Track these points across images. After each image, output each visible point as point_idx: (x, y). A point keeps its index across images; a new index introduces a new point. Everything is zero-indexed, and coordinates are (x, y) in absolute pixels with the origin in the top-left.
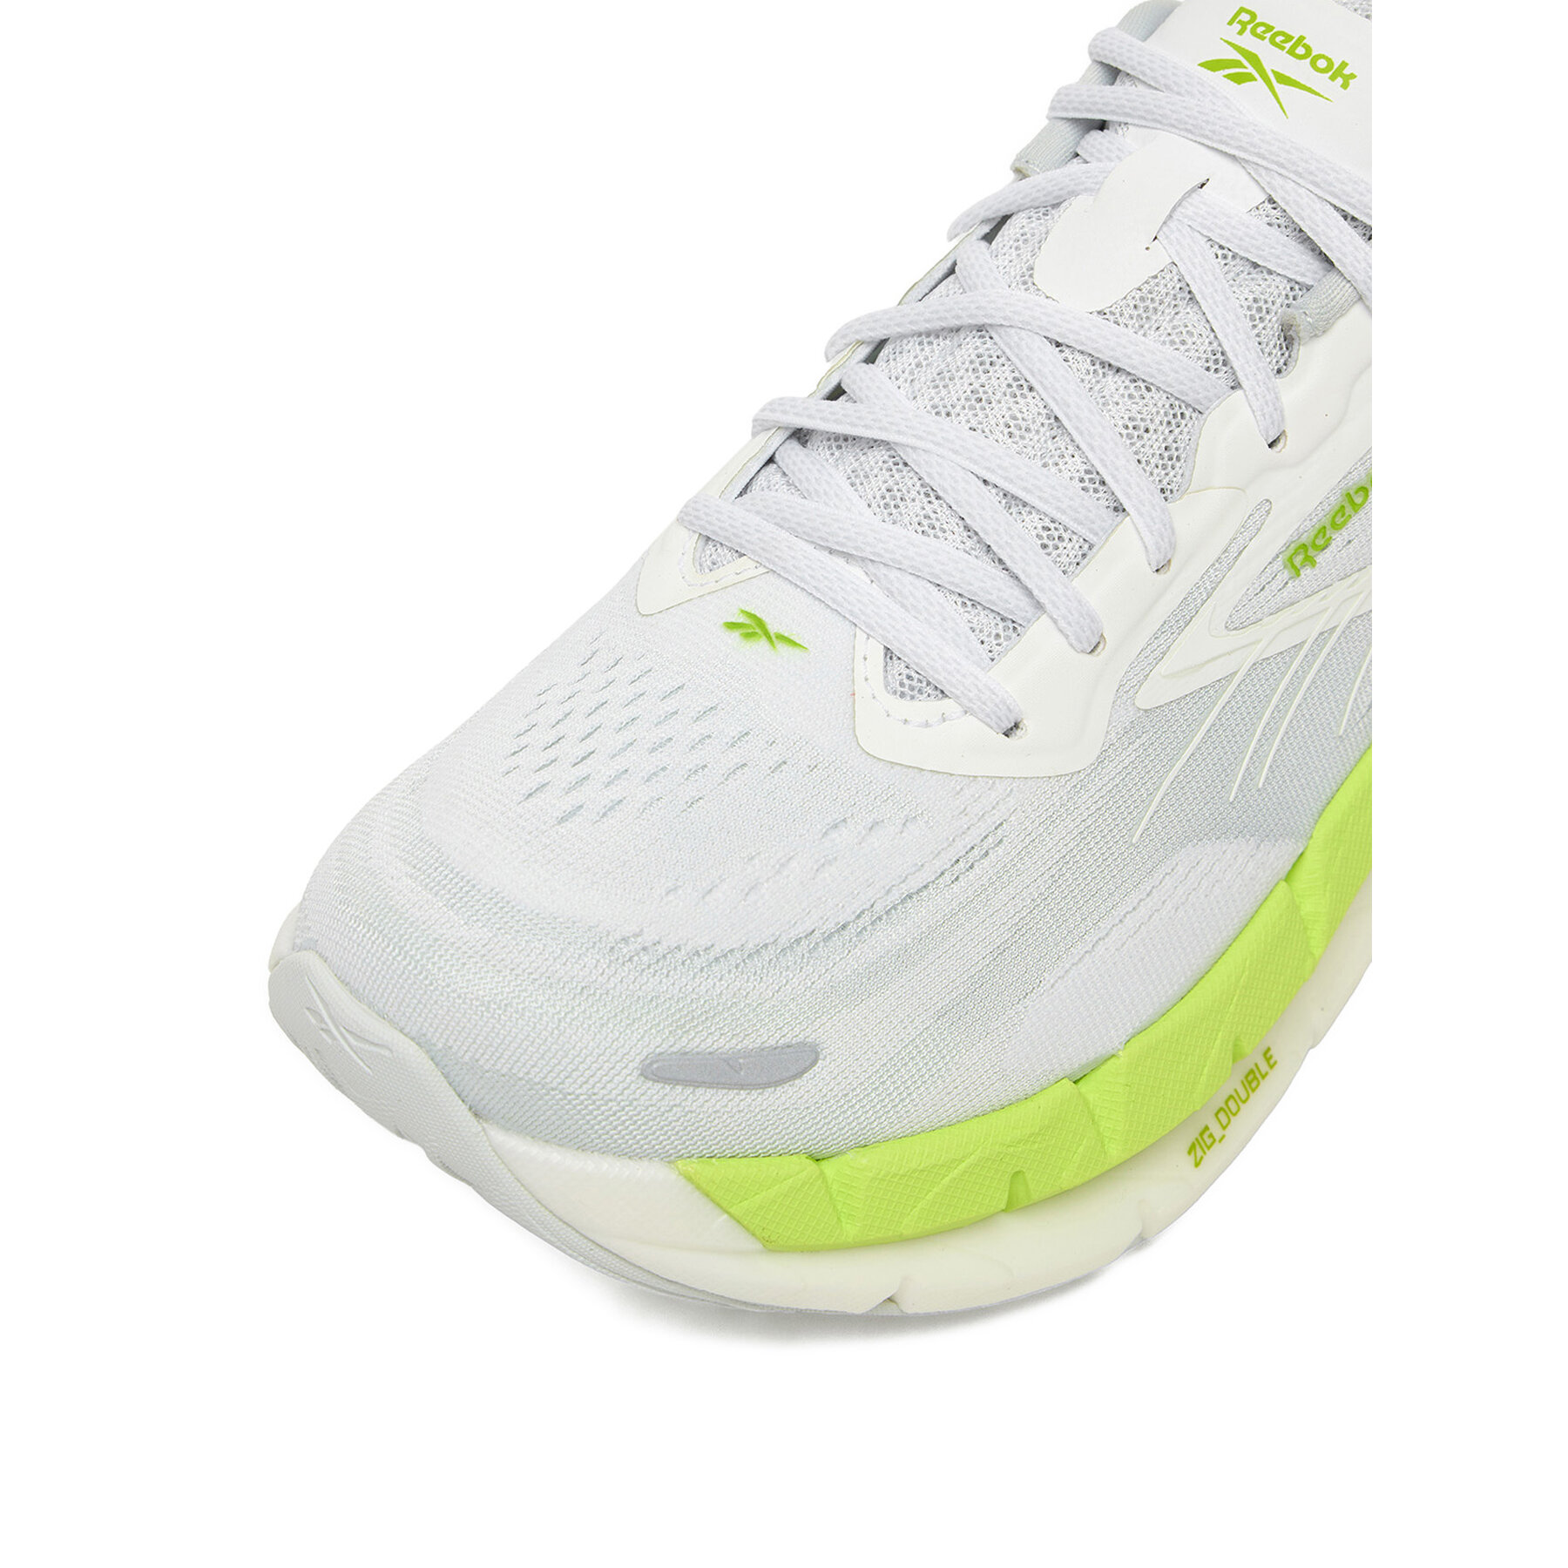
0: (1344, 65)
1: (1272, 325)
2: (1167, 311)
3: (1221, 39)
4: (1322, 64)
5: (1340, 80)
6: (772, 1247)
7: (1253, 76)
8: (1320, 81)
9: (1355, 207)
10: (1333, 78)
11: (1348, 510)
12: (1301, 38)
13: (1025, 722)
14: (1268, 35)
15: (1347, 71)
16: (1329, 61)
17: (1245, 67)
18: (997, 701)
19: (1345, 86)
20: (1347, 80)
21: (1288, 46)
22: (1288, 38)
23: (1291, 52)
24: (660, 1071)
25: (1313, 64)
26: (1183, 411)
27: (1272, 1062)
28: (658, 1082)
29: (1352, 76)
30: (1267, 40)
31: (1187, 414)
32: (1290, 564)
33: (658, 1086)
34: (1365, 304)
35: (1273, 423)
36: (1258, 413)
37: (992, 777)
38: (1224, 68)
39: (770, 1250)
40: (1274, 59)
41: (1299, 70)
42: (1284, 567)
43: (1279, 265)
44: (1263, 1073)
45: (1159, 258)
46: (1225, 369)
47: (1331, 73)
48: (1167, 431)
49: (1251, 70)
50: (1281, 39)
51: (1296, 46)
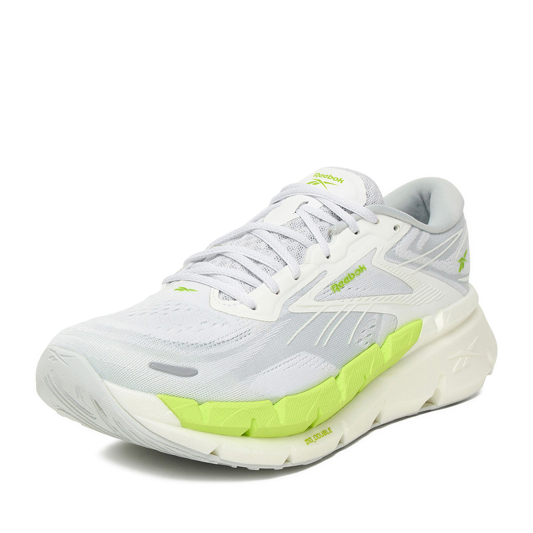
0: (341, 179)
1: (326, 233)
2: (298, 227)
3: (312, 179)
4: (336, 179)
5: (340, 182)
6: (184, 425)
8: (336, 182)
9: (345, 206)
10: (338, 181)
11: (349, 279)
12: (330, 176)
13: (257, 307)
14: (323, 176)
15: (342, 180)
18: (250, 300)
19: (341, 182)
22: (328, 176)
23: (328, 178)
24: (155, 366)
25: (334, 179)
26: (303, 246)
27: (331, 431)
28: (153, 369)
29: (343, 181)
31: (304, 248)
32: (333, 288)
33: (153, 370)
34: (349, 228)
35: (326, 251)
36: (323, 248)
37: (248, 318)
38: (312, 183)
39: (183, 426)
42: (331, 289)
43: (327, 220)
44: (328, 432)
45: (296, 216)
46: (314, 240)
48: (298, 250)
49: (318, 182)
50: (326, 176)
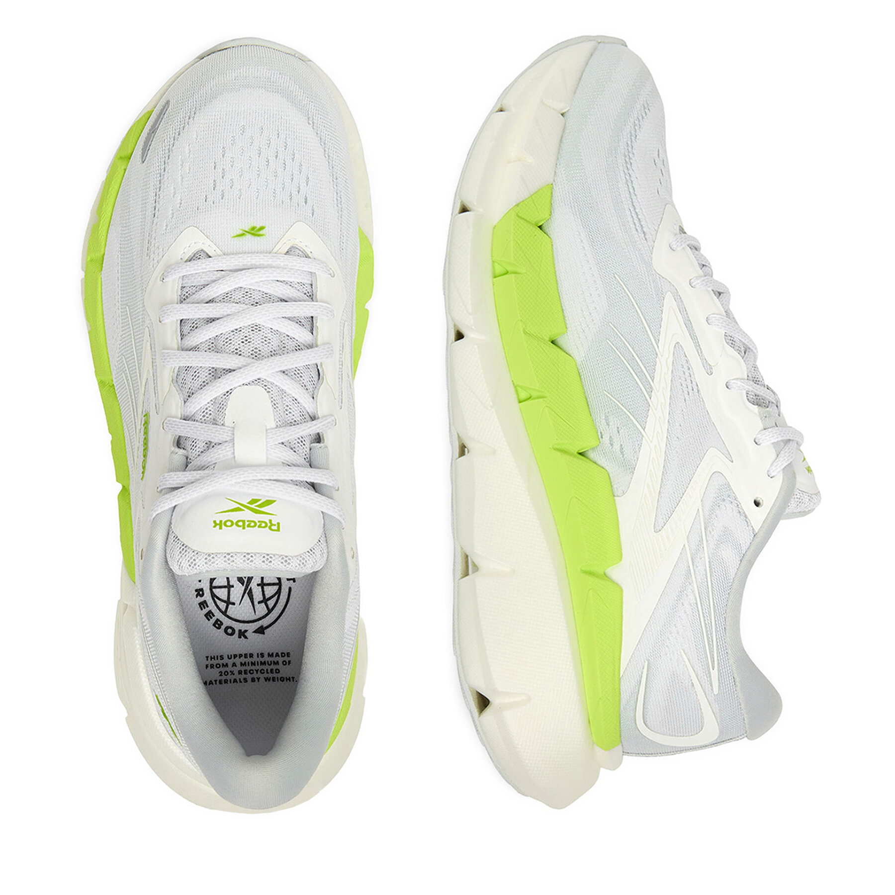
3: (276, 515)
5: (218, 522)
7: (250, 504)
8: (224, 517)
10: (221, 521)
12: (244, 528)
14: (258, 524)
15: (218, 527)
16: (227, 526)
17: (256, 506)
19: (215, 522)
20: (216, 524)
21: (247, 523)
22: (249, 526)
23: (244, 521)
25: (232, 522)
29: (215, 527)
30: (257, 522)
38: (263, 503)
40: (247, 515)
41: (235, 516)
47: (223, 522)
49: (253, 506)
50: (251, 524)
51: (244, 524)
